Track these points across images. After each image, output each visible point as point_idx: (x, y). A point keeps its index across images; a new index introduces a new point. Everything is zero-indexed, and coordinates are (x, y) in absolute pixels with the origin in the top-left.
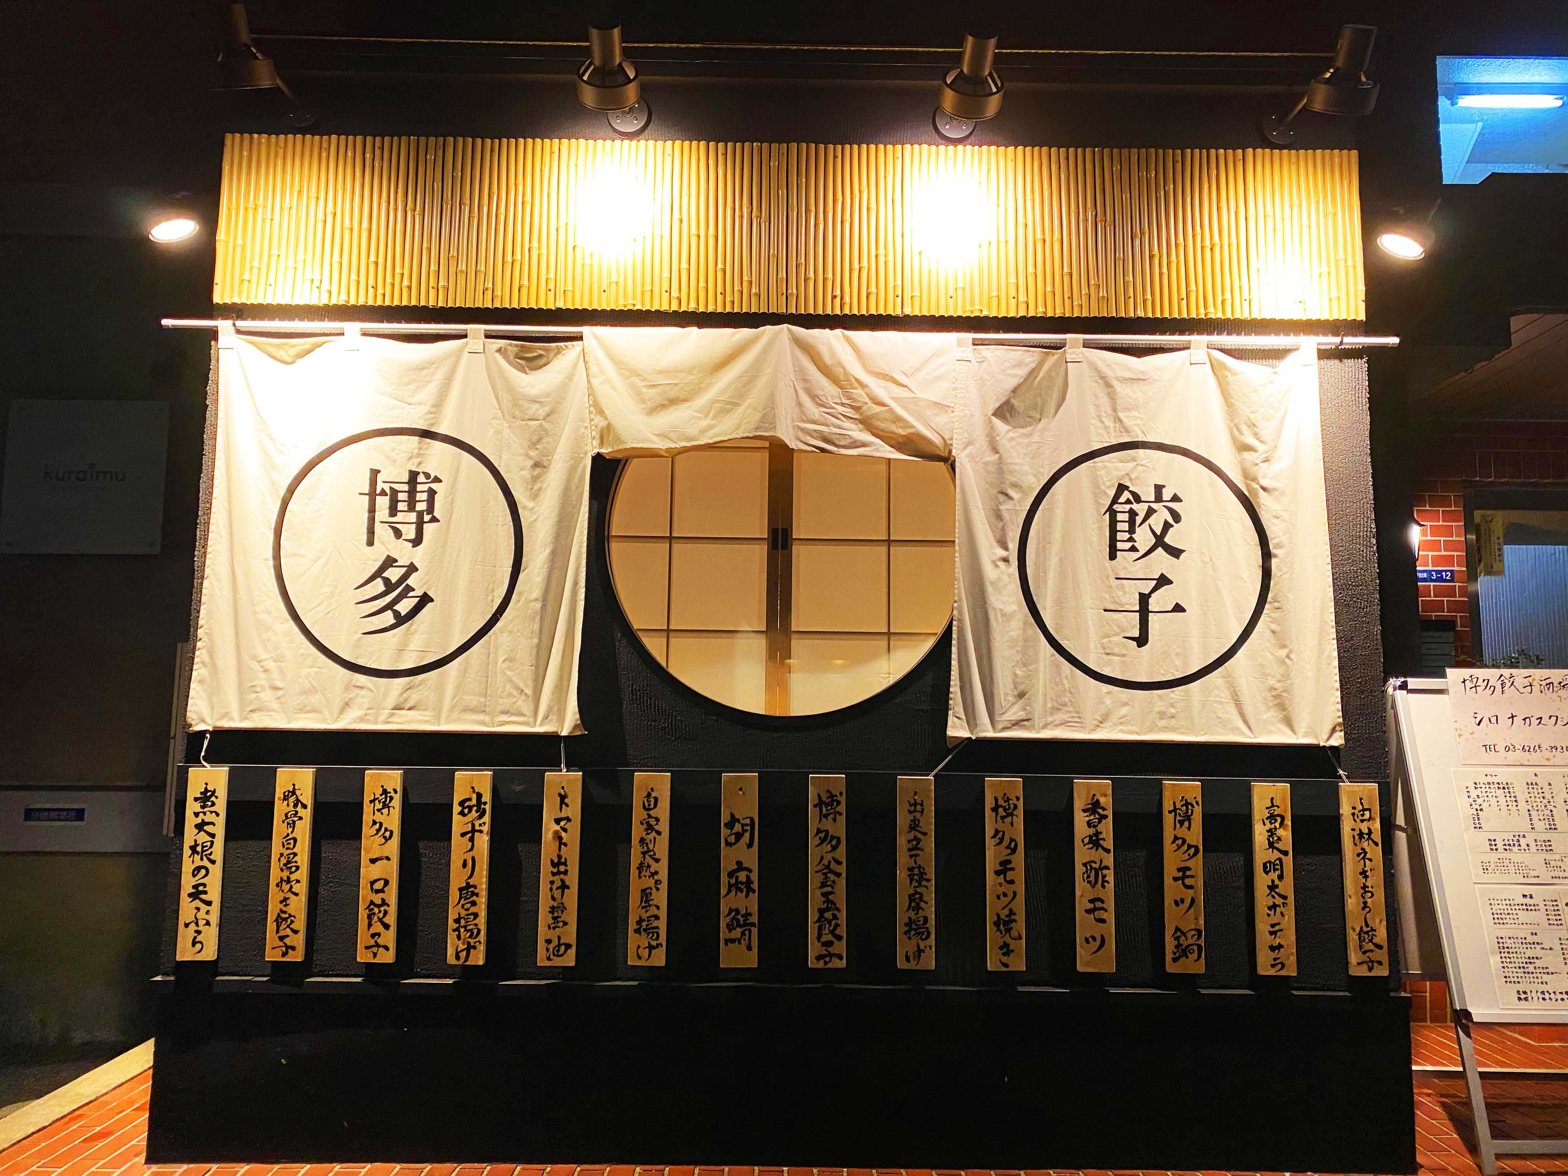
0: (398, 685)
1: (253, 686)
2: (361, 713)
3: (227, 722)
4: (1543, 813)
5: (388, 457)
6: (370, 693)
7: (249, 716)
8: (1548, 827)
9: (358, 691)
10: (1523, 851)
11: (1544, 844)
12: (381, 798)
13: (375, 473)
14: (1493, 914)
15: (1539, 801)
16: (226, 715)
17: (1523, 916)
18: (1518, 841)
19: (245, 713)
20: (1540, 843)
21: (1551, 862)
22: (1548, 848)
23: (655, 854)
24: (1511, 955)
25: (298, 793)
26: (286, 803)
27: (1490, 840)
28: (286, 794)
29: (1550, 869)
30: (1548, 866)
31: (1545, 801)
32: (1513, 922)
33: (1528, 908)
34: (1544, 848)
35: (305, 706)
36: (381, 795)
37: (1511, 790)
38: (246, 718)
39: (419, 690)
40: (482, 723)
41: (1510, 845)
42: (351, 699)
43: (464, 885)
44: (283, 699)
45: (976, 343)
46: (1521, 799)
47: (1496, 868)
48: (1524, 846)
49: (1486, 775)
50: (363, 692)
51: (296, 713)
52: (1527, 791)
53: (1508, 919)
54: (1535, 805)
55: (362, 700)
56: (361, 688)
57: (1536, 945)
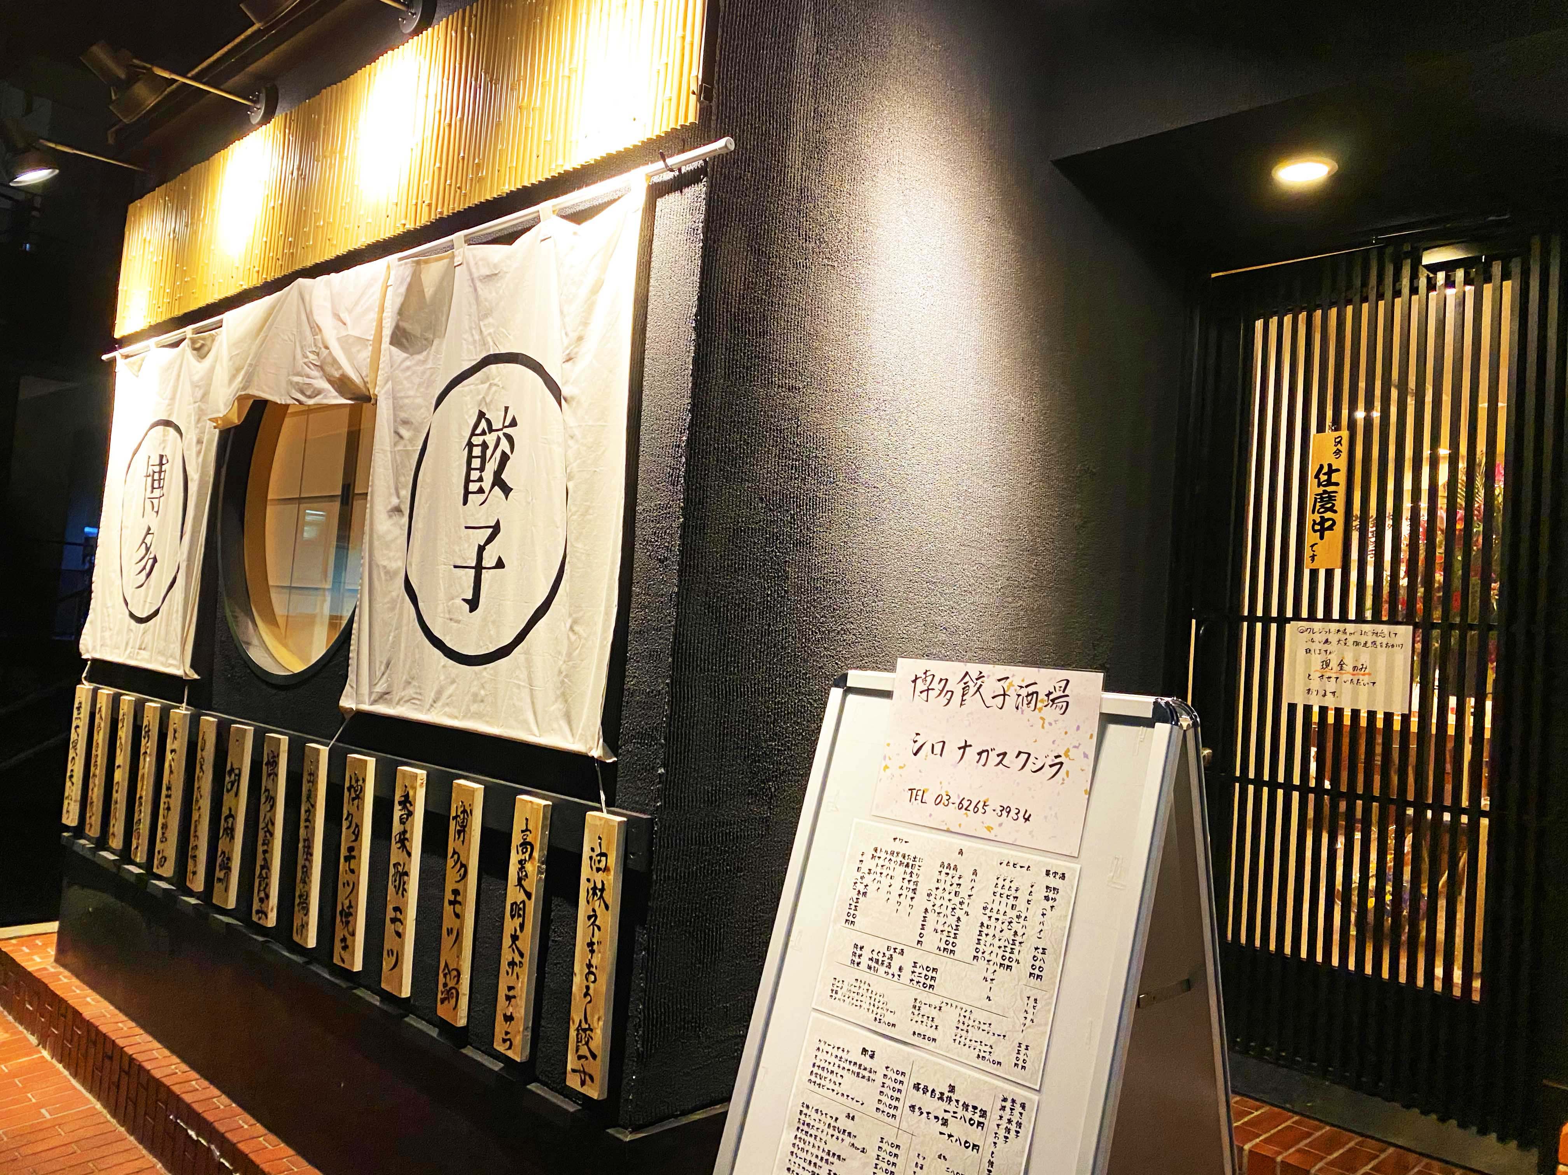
4: (945, 919)
5: (154, 445)
6: (134, 636)
8: (942, 946)
9: (131, 633)
10: (890, 976)
11: (925, 972)
13: (149, 460)
14: (814, 1065)
15: (947, 897)
17: (850, 1083)
18: (891, 957)
20: (920, 970)
21: (923, 1006)
22: (928, 982)
24: (808, 1139)
27: (856, 946)
29: (916, 1018)
30: (916, 1012)
31: (956, 900)
32: (831, 1086)
33: (862, 1073)
34: (922, 980)
37: (915, 871)
41: (877, 961)
46: (922, 890)
47: (848, 994)
48: (895, 969)
49: (895, 839)
52: (936, 876)
53: (828, 1080)
54: (938, 903)
56: (132, 630)
57: (846, 1137)
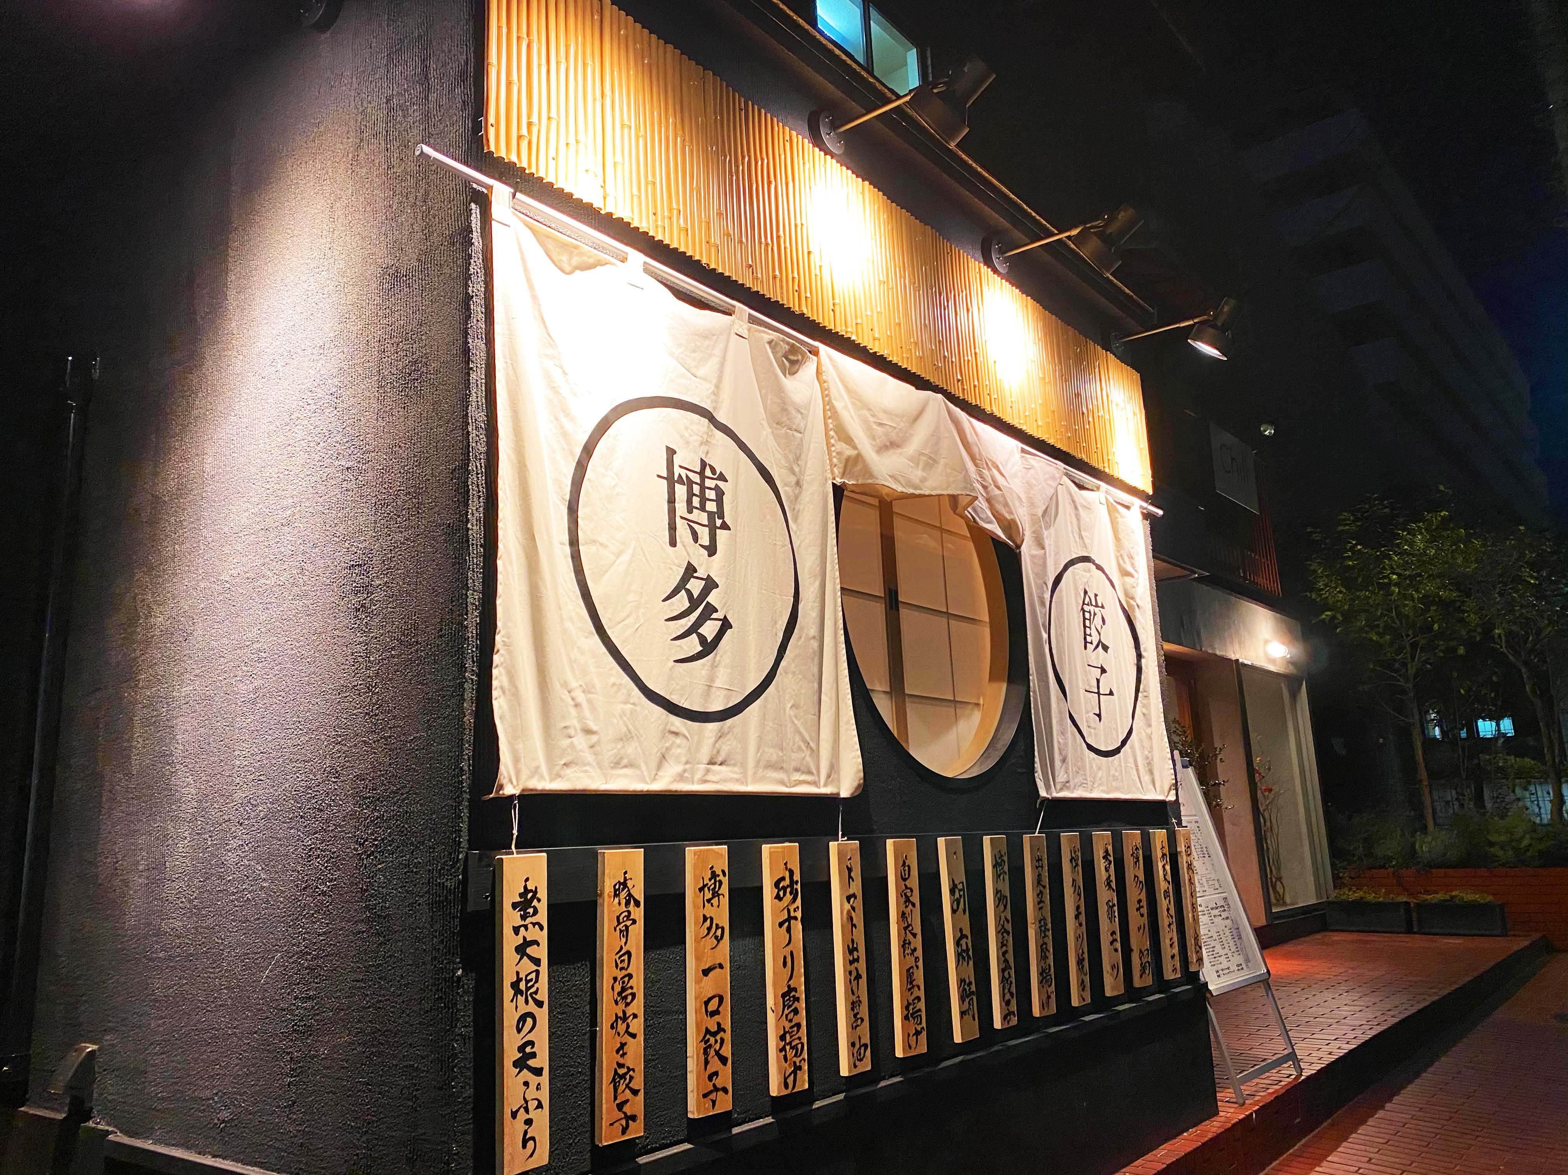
0: (711, 731)
1: (565, 727)
2: (679, 768)
3: (539, 781)
5: (682, 436)
6: (685, 741)
7: (562, 773)
9: (672, 738)
12: (710, 884)
13: (671, 452)
16: (536, 771)
19: (558, 768)
23: (912, 929)
25: (630, 884)
26: (617, 900)
28: (617, 887)
35: (622, 758)
36: (710, 880)
38: (559, 776)
39: (728, 740)
40: (782, 783)
42: (667, 749)
43: (786, 989)
44: (598, 748)
45: (1023, 451)
50: (678, 741)
51: (612, 768)
55: (679, 751)
56: (676, 734)
